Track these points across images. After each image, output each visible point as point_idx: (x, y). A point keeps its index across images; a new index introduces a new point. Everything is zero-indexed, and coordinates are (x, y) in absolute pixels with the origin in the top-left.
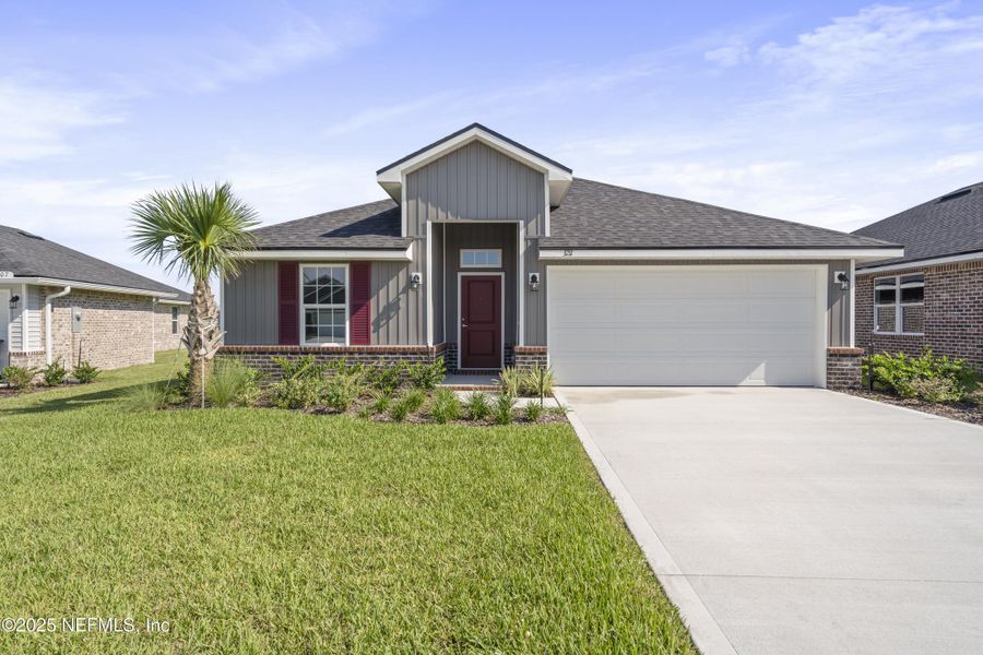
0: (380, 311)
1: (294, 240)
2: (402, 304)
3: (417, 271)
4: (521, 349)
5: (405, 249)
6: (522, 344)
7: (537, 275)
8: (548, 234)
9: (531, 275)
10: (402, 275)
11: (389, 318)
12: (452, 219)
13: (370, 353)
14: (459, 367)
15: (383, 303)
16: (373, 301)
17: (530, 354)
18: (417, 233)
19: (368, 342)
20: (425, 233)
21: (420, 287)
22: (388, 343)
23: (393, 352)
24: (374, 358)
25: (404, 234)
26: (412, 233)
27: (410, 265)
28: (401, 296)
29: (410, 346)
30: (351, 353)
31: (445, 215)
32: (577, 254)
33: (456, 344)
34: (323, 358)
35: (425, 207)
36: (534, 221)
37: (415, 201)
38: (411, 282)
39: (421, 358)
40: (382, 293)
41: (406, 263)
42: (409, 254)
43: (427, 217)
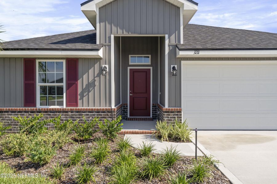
0: (84, 87)
1: (33, 46)
2: (97, 83)
3: (106, 64)
4: (166, 109)
5: (97, 50)
6: (167, 106)
7: (176, 66)
8: (182, 42)
9: (172, 66)
10: (97, 66)
11: (89, 92)
12: (126, 34)
13: (78, 112)
14: (129, 116)
15: (85, 83)
16: (79, 82)
17: (172, 112)
18: (106, 42)
19: (77, 106)
20: (110, 42)
21: (107, 73)
22: (88, 106)
23: (91, 111)
24: (80, 115)
25: (98, 42)
26: (103, 42)
27: (101, 61)
28: (96, 79)
29: (102, 108)
30: (67, 112)
31: (121, 31)
32: (202, 54)
33: (127, 104)
34: (49, 115)
35: (110, 26)
36: (174, 34)
37: (104, 23)
38: (102, 70)
39: (108, 115)
40: (85, 76)
41: (99, 59)
42: (100, 53)
43: (111, 33)
